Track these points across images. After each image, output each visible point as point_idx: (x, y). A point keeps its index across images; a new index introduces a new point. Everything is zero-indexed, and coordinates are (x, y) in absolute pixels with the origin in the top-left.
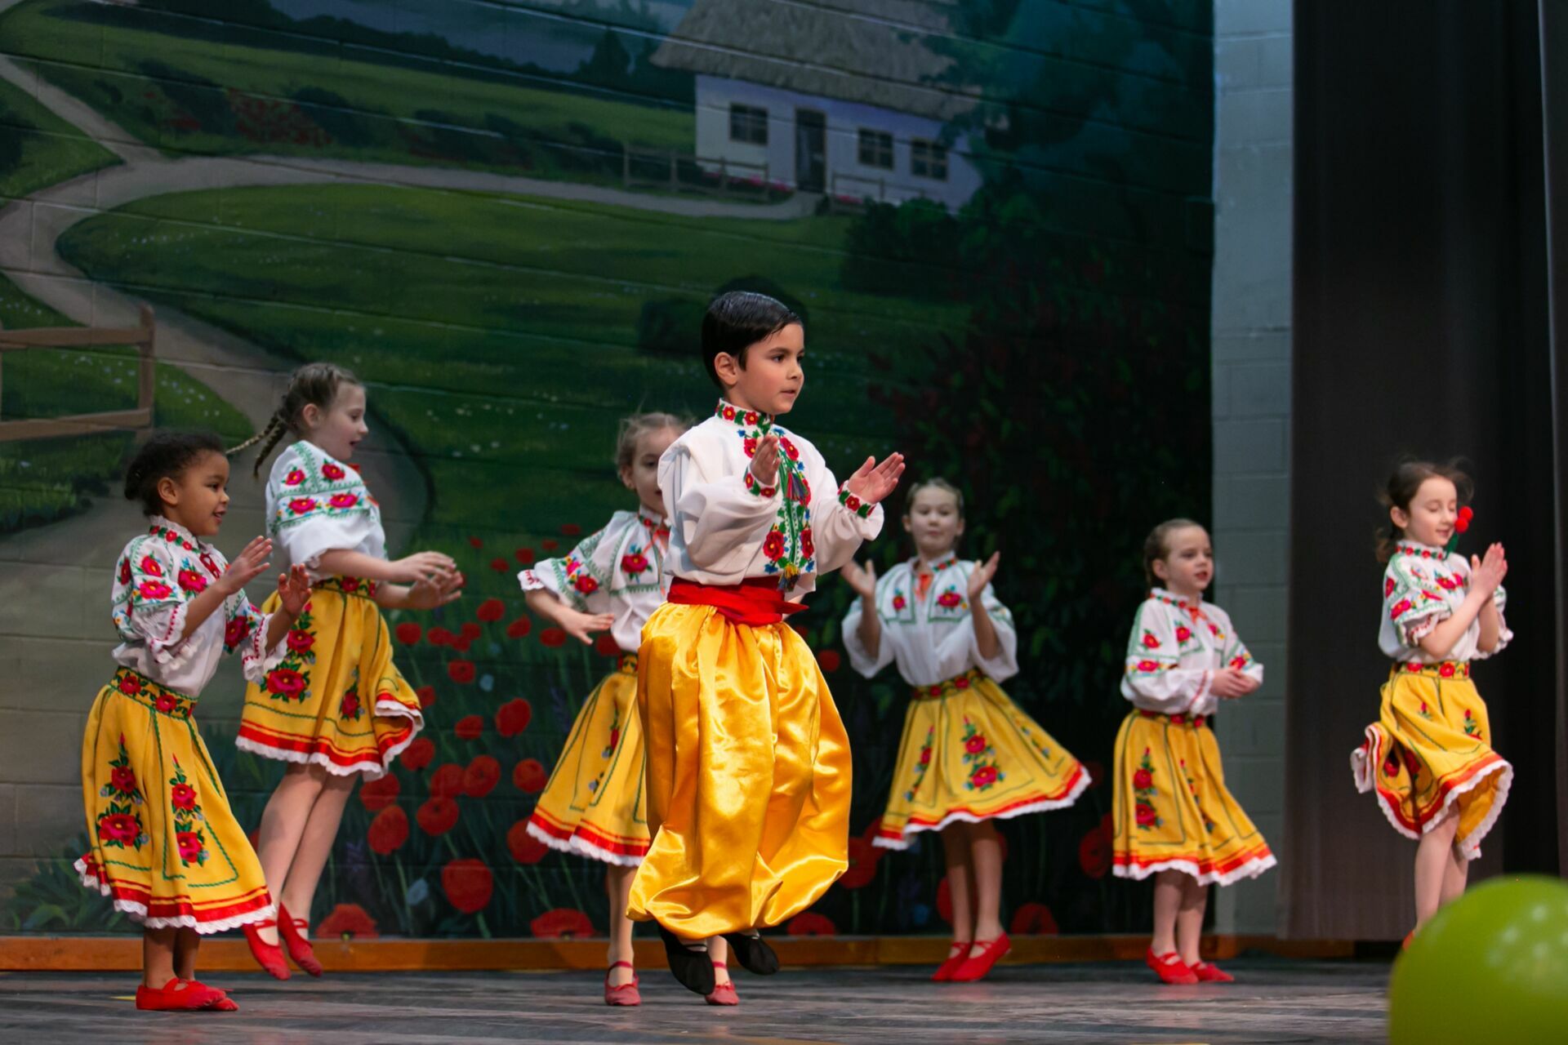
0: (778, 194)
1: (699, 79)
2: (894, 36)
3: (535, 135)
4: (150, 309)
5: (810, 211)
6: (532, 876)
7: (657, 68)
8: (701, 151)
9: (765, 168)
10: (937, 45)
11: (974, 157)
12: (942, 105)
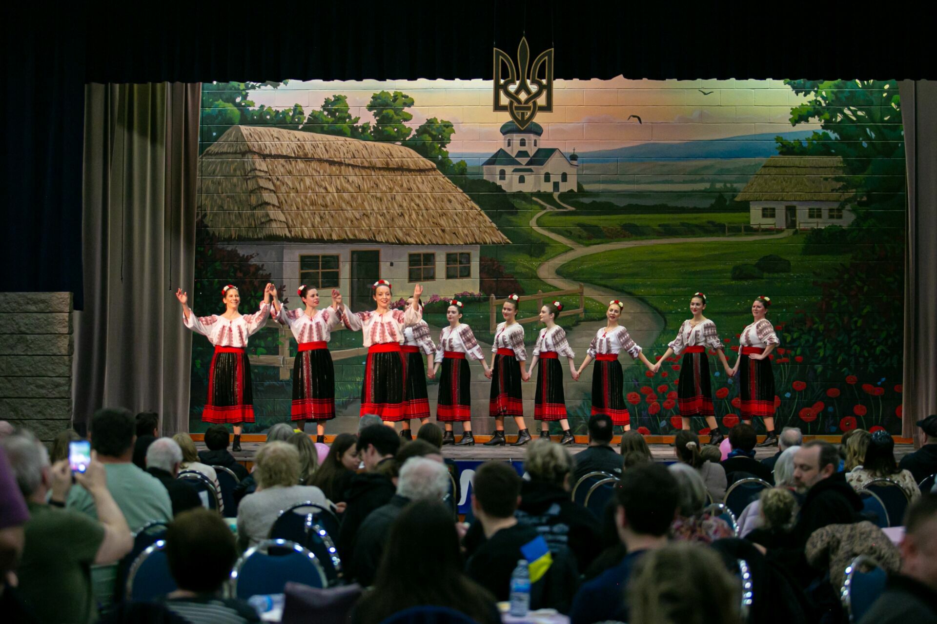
0: (780, 231)
1: (751, 203)
2: (822, 179)
3: (697, 226)
4: (582, 284)
5: (791, 234)
6: (699, 420)
7: (737, 202)
8: (751, 223)
9: (775, 224)
10: (837, 179)
11: (853, 210)
12: (841, 196)
